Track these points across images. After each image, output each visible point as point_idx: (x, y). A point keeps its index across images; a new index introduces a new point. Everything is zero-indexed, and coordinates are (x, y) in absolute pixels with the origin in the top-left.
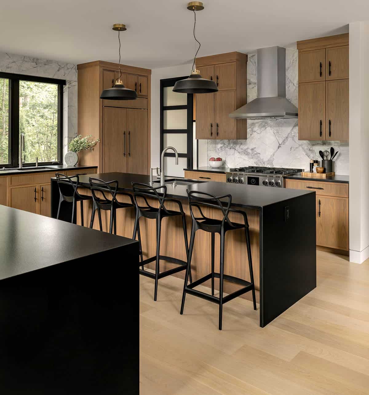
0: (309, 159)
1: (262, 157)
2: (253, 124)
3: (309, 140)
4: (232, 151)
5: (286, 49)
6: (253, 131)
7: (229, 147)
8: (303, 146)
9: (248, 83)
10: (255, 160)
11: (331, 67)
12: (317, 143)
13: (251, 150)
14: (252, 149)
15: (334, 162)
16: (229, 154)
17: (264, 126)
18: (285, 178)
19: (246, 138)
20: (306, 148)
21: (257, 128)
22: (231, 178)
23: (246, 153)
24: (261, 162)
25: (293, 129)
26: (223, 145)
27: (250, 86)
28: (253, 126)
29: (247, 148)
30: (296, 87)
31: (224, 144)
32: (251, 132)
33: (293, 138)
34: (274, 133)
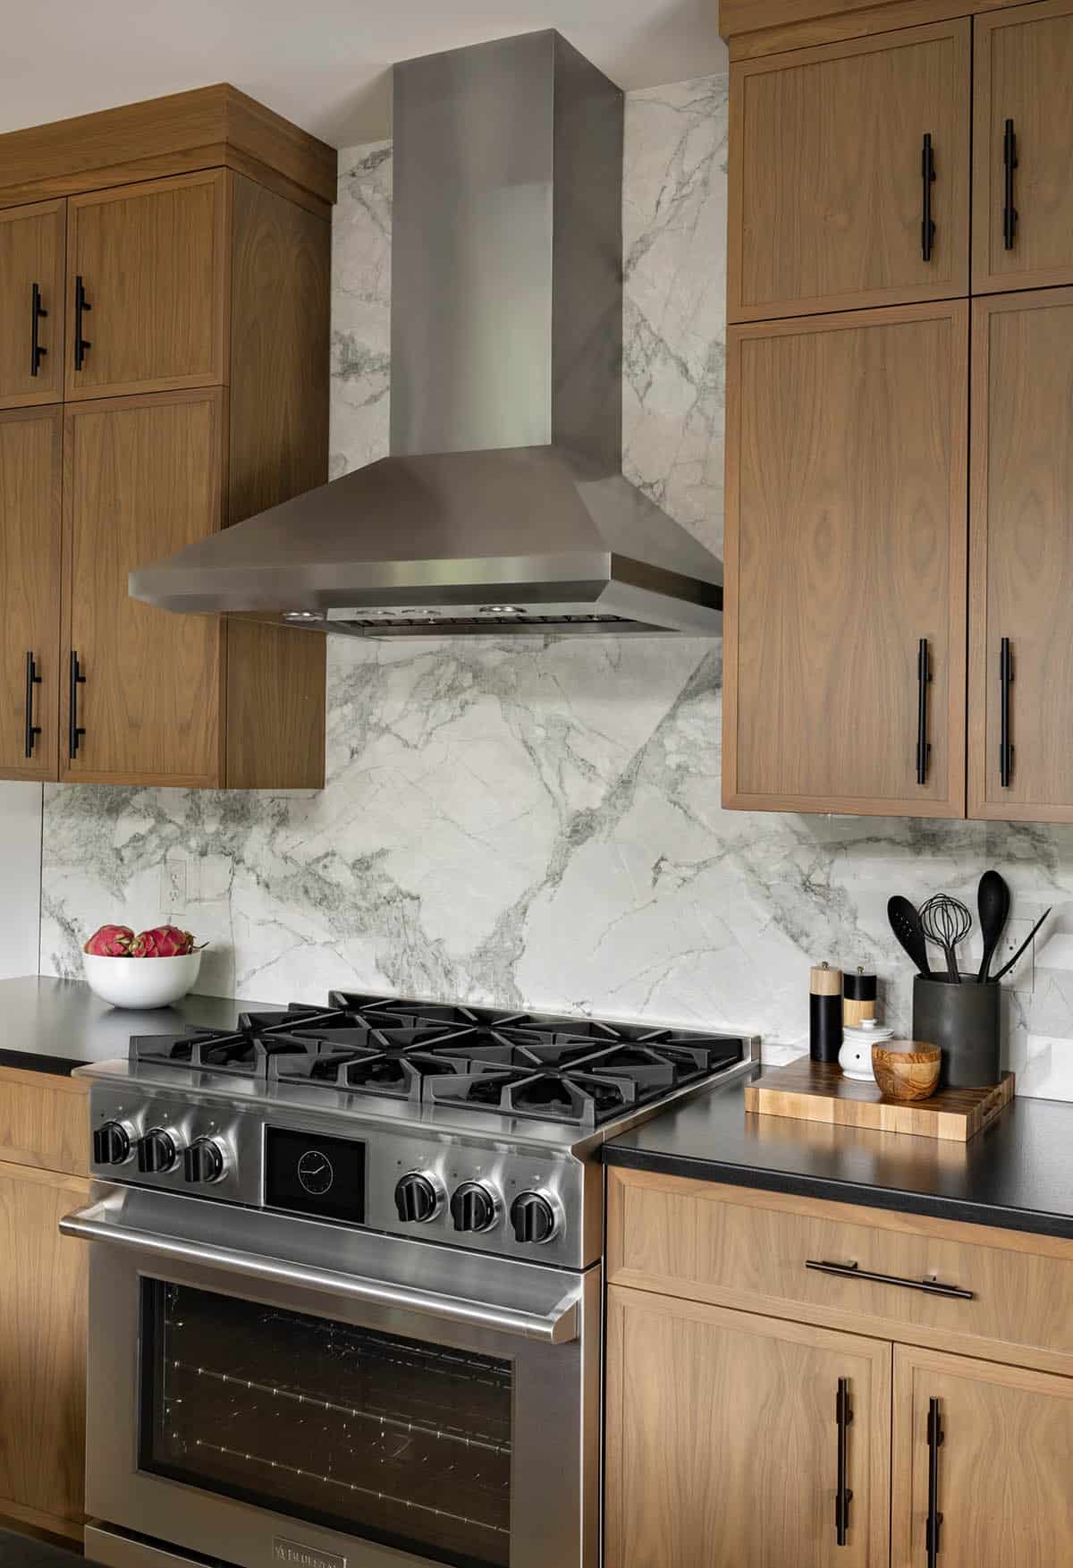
0: (802, 956)
1: (431, 922)
2: (369, 673)
3: (801, 813)
4: (218, 868)
5: (631, 96)
6: (367, 726)
7: (193, 843)
8: (755, 855)
9: (335, 367)
10: (381, 947)
11: (1023, 177)
12: (864, 835)
13: (354, 866)
14: (361, 865)
15: (1011, 990)
16: (192, 894)
17: (453, 689)
18: (598, 1157)
19: (315, 780)
20: (775, 867)
21: (400, 706)
22: (133, 1127)
23: (316, 894)
24: (429, 964)
25: (672, 716)
26: (150, 822)
27: (352, 382)
28: (368, 690)
29: (326, 855)
30: (702, 390)
31: (161, 817)
32: (357, 731)
33: (674, 786)
34: (530, 749)
